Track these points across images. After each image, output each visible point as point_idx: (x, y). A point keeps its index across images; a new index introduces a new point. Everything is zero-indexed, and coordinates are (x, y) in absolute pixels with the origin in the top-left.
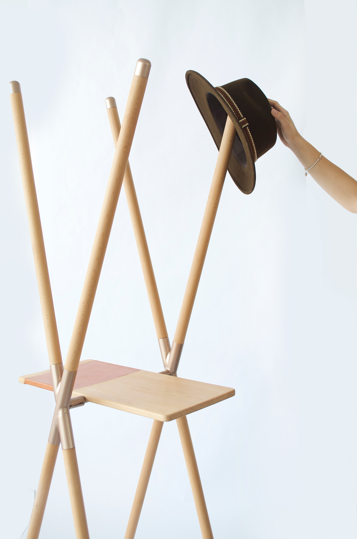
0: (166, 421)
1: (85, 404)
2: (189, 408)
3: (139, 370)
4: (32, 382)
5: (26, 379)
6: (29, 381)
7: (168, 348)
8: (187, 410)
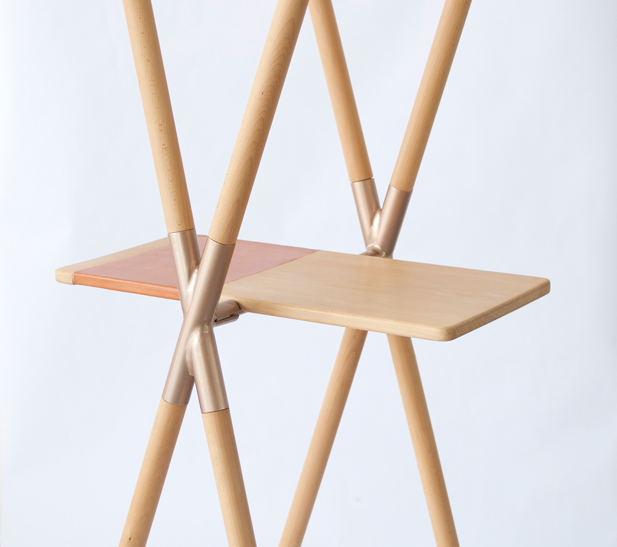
0: (446, 340)
1: (240, 316)
2: (481, 314)
3: (314, 251)
4: (93, 279)
5: (76, 274)
6: (84, 277)
7: (374, 206)
8: (479, 318)
